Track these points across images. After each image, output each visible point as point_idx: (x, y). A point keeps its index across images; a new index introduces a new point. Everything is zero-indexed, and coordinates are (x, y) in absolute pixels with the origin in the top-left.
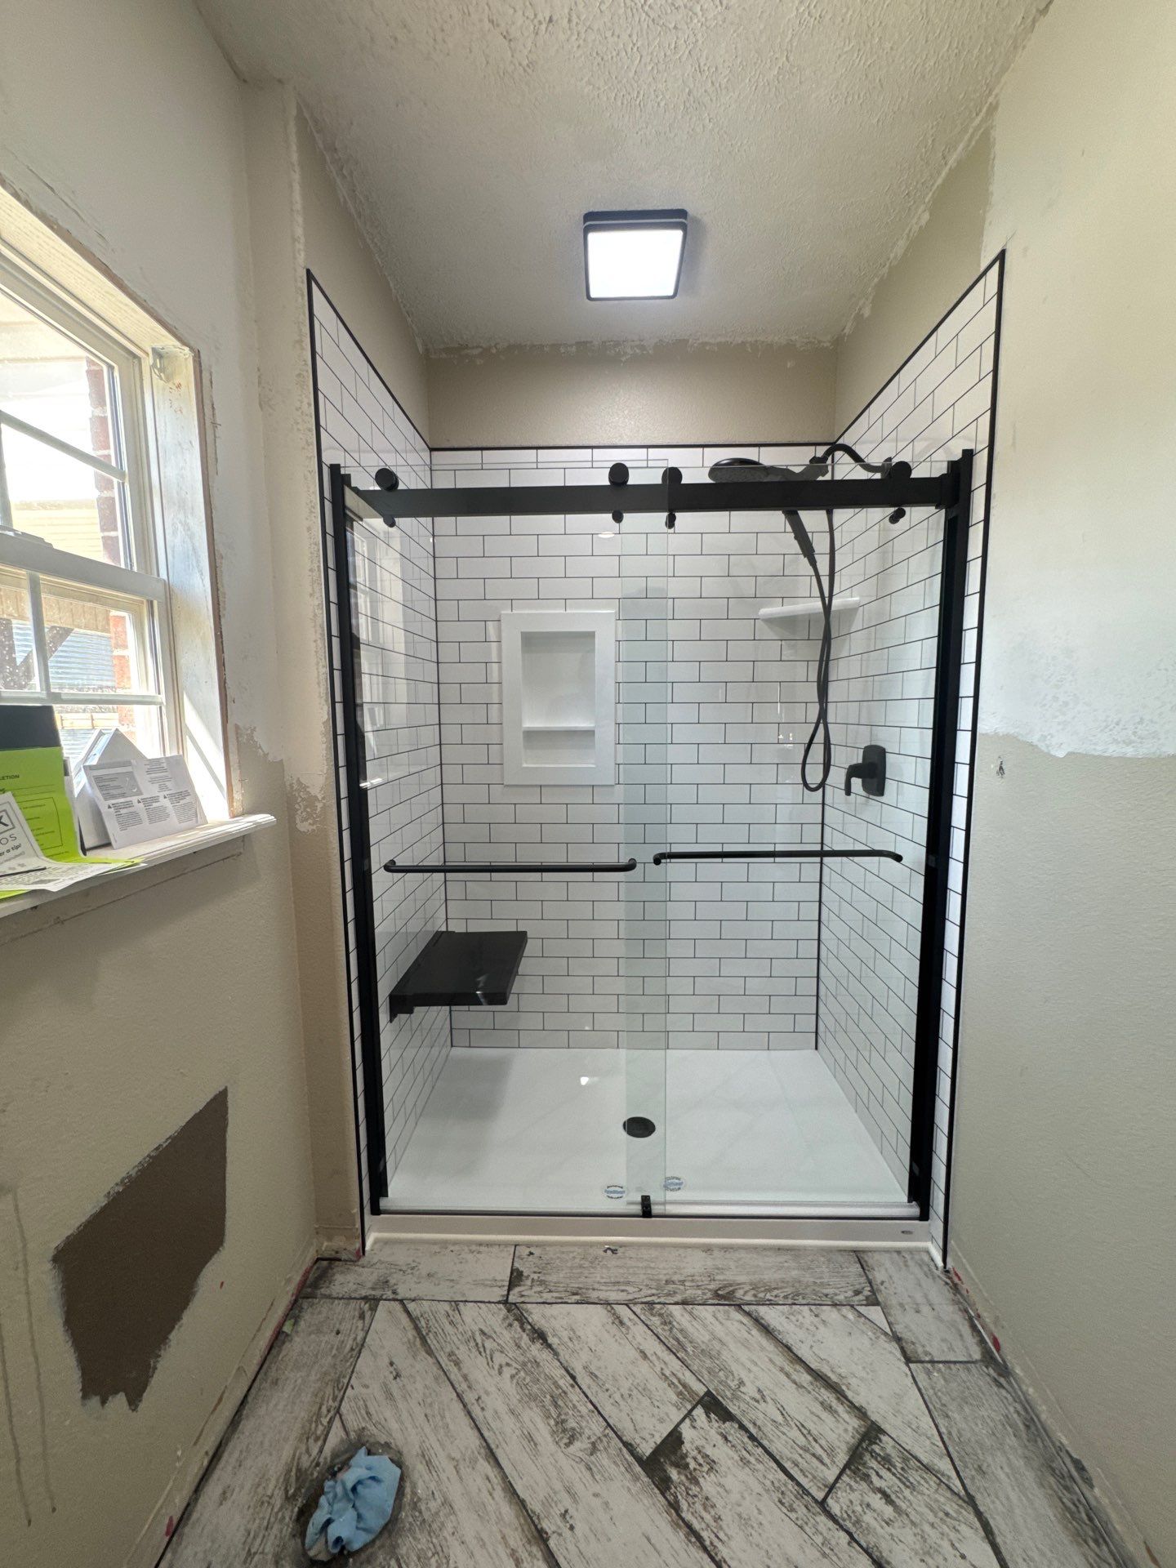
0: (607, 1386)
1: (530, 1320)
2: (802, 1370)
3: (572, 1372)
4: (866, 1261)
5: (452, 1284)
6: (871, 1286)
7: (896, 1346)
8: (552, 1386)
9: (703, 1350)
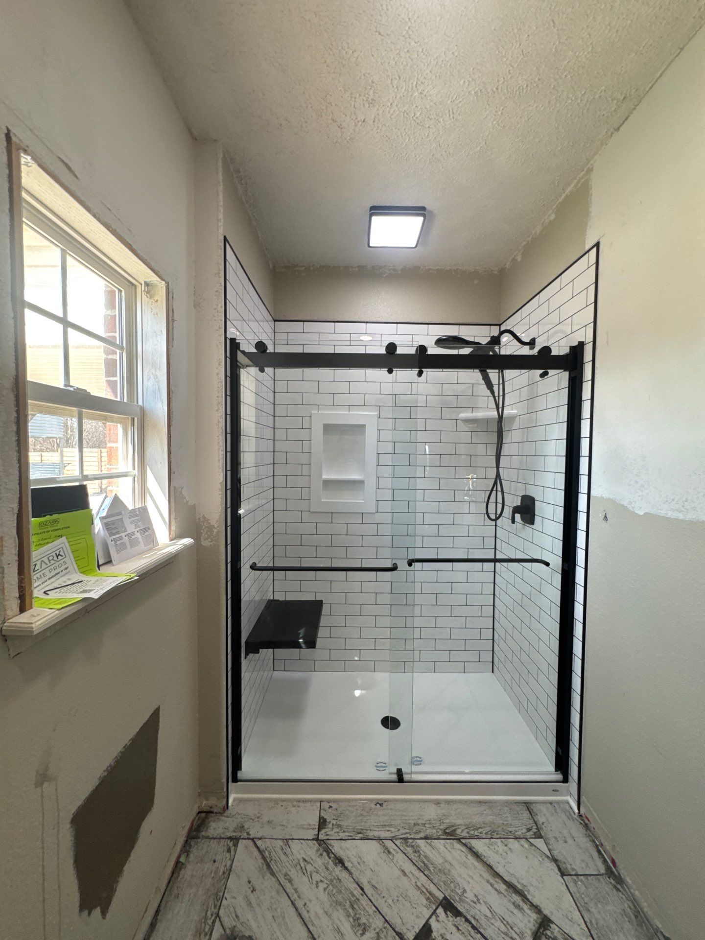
0: (383, 894)
1: (333, 851)
2: (500, 881)
3: (361, 885)
4: (532, 810)
5: (283, 828)
6: (537, 826)
7: (555, 865)
8: (350, 895)
9: (439, 869)
